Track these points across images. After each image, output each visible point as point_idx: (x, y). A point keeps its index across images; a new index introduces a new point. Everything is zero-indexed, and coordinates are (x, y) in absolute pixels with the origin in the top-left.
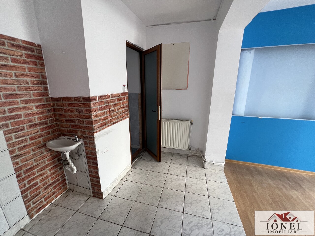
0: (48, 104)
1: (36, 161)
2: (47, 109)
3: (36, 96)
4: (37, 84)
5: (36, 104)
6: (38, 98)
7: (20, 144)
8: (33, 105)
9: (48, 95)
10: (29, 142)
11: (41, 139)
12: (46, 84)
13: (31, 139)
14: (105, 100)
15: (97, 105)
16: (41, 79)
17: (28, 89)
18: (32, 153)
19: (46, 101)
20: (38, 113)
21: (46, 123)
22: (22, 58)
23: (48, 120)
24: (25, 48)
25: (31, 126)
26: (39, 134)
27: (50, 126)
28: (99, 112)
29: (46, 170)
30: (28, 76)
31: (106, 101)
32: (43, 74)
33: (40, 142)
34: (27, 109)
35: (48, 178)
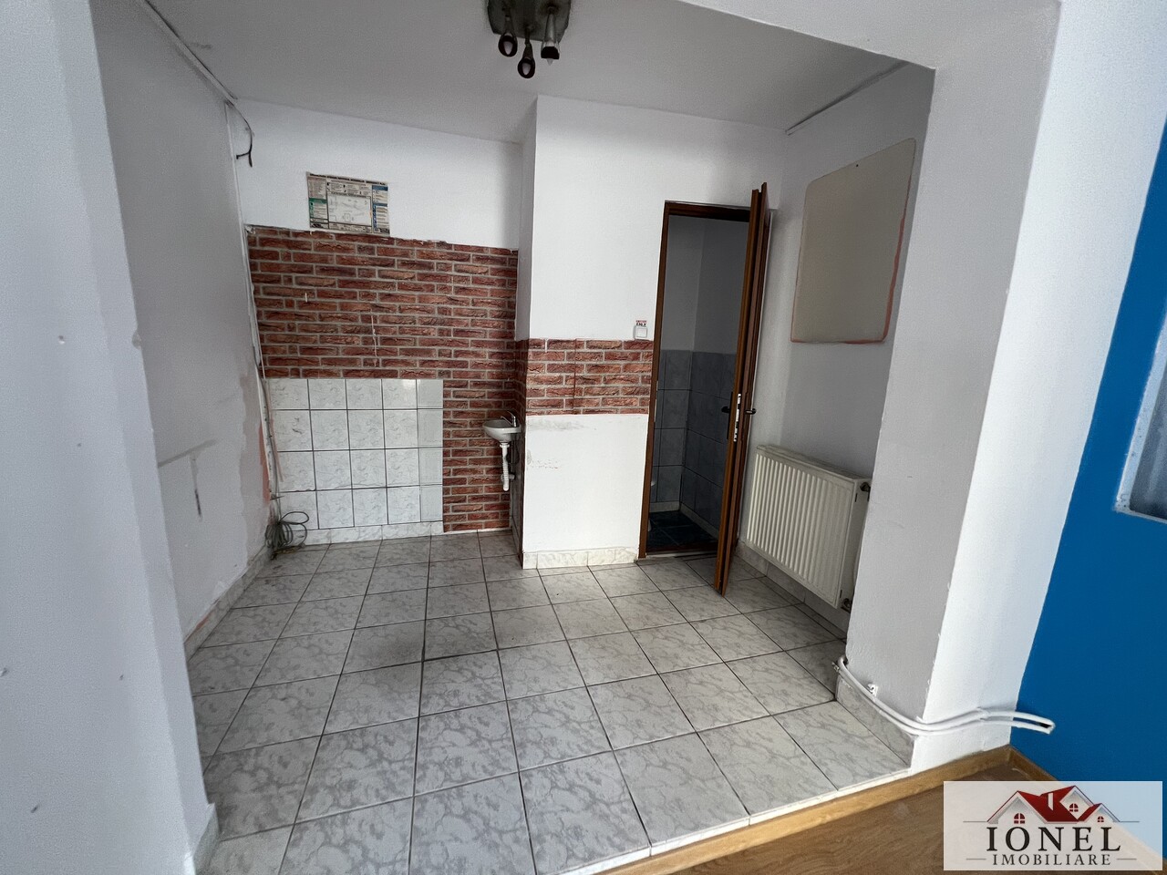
0: (509, 354)
1: (472, 443)
2: (505, 361)
3: (494, 337)
4: (499, 317)
5: (491, 350)
6: (495, 340)
7: (457, 406)
8: (487, 351)
9: (512, 337)
10: (469, 409)
11: (486, 410)
12: (513, 316)
13: (474, 405)
14: (566, 351)
15: (543, 358)
16: (507, 309)
17: (484, 324)
18: (469, 428)
19: (507, 348)
20: (490, 365)
21: (499, 386)
22: (486, 276)
23: (504, 381)
24: (493, 260)
25: (476, 384)
26: (485, 402)
27: (505, 393)
28: (547, 374)
29: (482, 466)
30: (489, 303)
31: (568, 354)
32: (512, 299)
33: (483, 415)
34: (477, 355)
35: (481, 483)
